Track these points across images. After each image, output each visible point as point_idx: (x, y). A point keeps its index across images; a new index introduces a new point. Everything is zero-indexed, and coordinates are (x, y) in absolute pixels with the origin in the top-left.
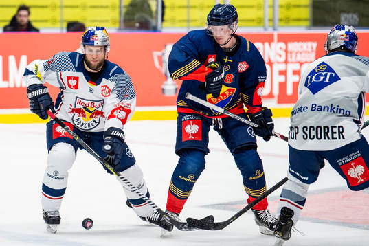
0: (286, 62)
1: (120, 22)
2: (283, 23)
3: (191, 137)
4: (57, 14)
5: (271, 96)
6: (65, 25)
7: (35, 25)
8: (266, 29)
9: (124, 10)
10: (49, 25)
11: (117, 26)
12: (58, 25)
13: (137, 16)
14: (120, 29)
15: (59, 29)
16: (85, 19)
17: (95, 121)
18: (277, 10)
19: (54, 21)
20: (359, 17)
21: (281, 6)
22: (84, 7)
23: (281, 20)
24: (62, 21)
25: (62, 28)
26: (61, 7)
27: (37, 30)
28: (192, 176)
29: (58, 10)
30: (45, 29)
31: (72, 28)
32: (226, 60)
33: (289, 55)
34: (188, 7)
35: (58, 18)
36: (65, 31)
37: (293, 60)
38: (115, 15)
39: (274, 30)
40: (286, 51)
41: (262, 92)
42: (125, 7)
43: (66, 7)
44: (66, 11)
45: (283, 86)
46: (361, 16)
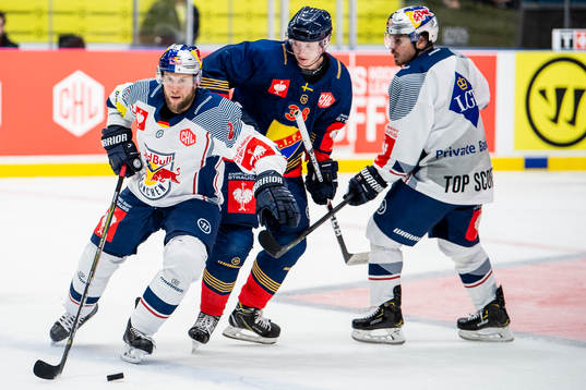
0: (367, 95)
1: (134, 36)
2: (363, 41)
3: (242, 208)
4: (44, 23)
5: (345, 142)
6: (55, 39)
7: (13, 38)
8: (339, 48)
9: (140, 20)
10: (32, 38)
11: (129, 40)
12: (46, 39)
13: (159, 27)
14: (133, 45)
15: (47, 45)
16: (83, 31)
17: (162, 187)
18: (355, 21)
19: (40, 33)
20: (469, 32)
21: (360, 17)
22: (82, 13)
23: (360, 35)
24: (51, 33)
25: (51, 43)
26: (51, 13)
27: (15, 46)
28: (237, 260)
29: (46, 18)
30: (27, 44)
31: (65, 43)
32: (305, 88)
33: (371, 85)
34: (230, 15)
35: (46, 29)
36: (55, 47)
37: (377, 91)
38: (127, 25)
39: (352, 48)
40: (367, 80)
41: (337, 135)
42: (142, 14)
43: (58, 13)
44: (56, 18)
45: (361, 129)
46: (472, 31)
